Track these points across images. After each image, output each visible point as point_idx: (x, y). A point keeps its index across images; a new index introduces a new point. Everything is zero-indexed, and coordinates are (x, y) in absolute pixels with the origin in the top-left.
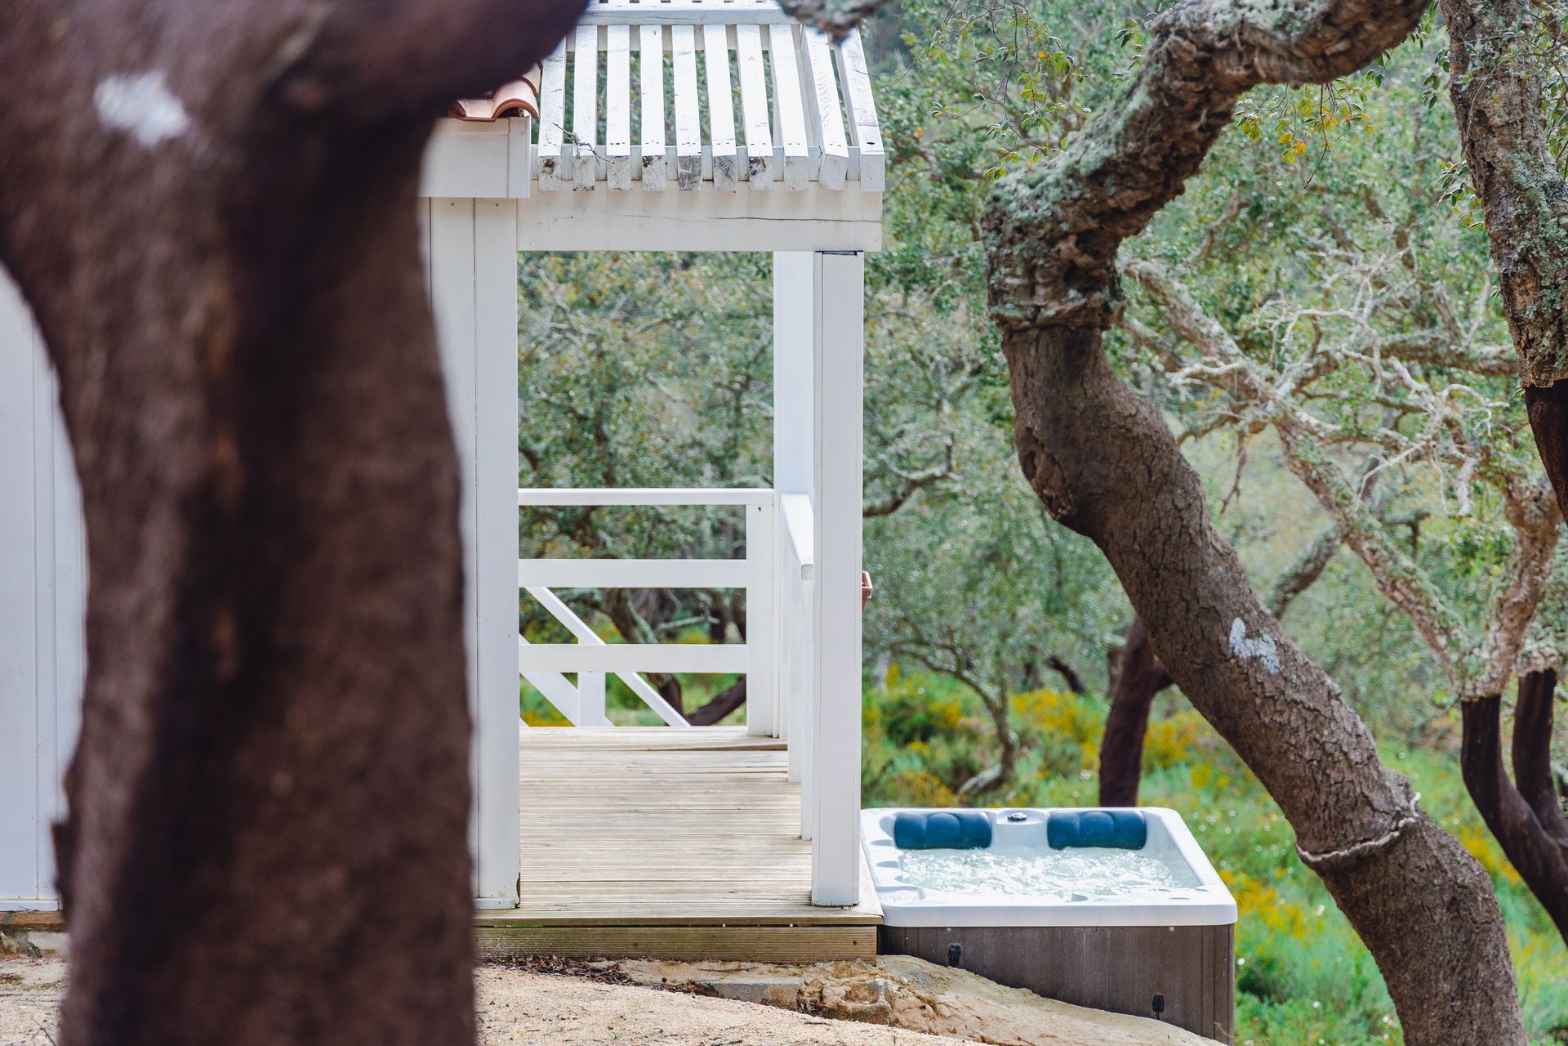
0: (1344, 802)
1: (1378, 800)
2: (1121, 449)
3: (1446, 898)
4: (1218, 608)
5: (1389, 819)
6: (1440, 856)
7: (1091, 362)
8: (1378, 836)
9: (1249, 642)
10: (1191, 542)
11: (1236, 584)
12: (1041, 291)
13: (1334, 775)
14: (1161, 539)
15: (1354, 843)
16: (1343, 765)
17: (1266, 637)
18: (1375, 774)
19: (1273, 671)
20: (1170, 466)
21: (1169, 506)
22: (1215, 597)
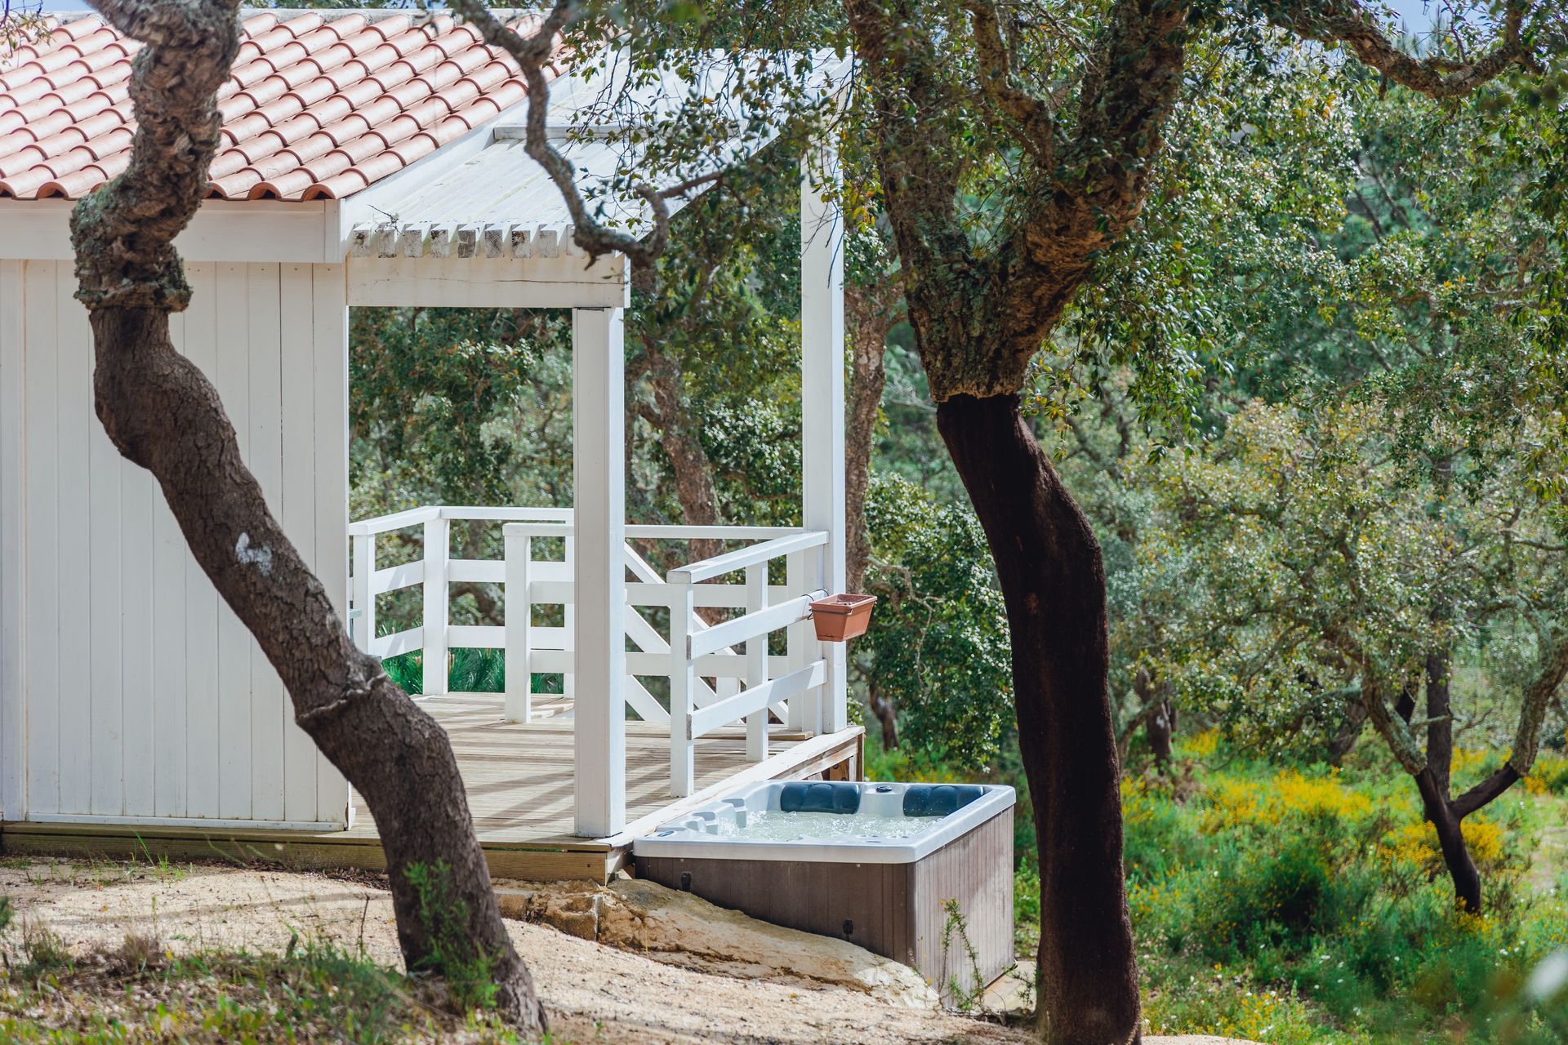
0: (305, 676)
1: (334, 675)
2: (154, 401)
3: (395, 754)
4: (230, 524)
5: (339, 690)
6: (392, 722)
7: (145, 334)
8: (328, 702)
9: (250, 552)
10: (209, 473)
11: (248, 506)
12: (105, 279)
13: (297, 654)
14: (183, 470)
15: (312, 707)
16: (305, 647)
17: (266, 548)
18: (334, 656)
19: (265, 574)
20: (195, 415)
21: (191, 444)
22: (227, 515)
